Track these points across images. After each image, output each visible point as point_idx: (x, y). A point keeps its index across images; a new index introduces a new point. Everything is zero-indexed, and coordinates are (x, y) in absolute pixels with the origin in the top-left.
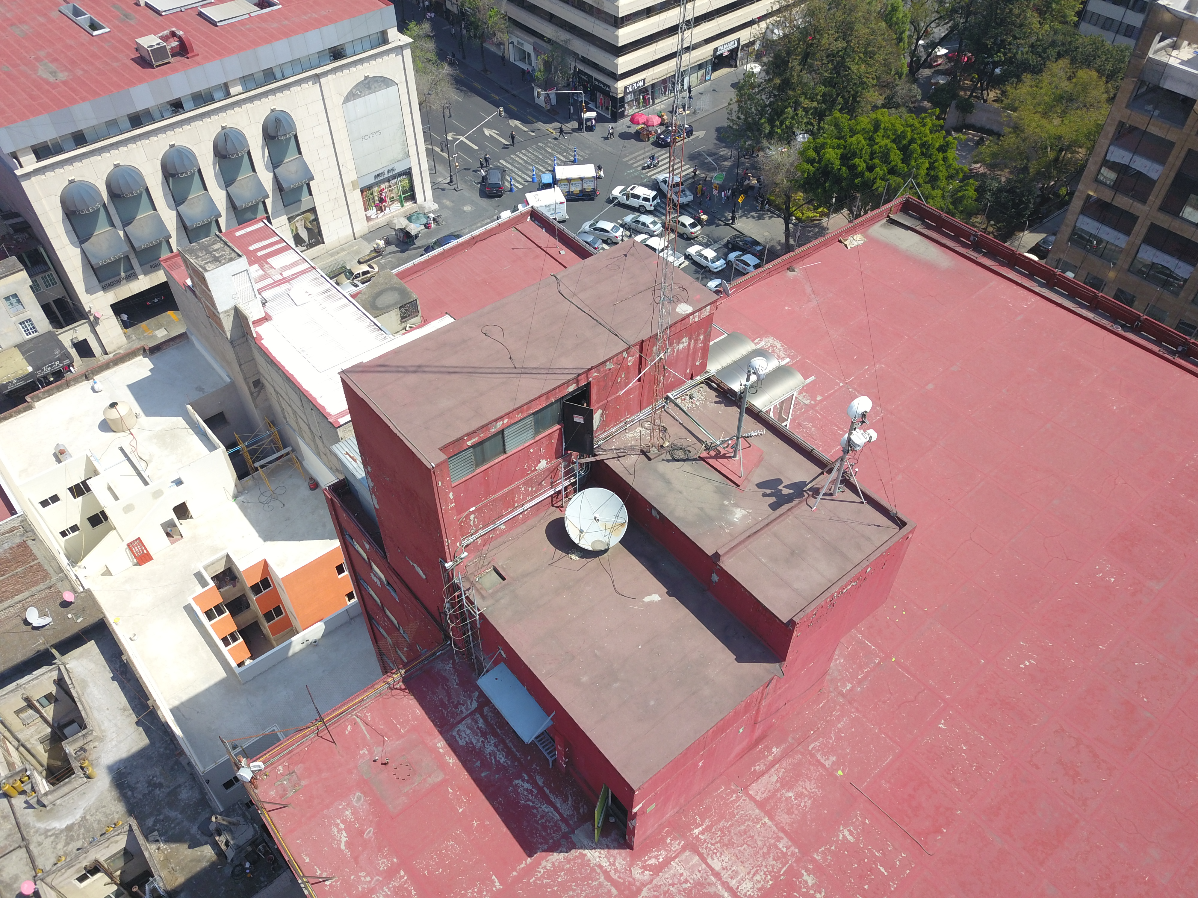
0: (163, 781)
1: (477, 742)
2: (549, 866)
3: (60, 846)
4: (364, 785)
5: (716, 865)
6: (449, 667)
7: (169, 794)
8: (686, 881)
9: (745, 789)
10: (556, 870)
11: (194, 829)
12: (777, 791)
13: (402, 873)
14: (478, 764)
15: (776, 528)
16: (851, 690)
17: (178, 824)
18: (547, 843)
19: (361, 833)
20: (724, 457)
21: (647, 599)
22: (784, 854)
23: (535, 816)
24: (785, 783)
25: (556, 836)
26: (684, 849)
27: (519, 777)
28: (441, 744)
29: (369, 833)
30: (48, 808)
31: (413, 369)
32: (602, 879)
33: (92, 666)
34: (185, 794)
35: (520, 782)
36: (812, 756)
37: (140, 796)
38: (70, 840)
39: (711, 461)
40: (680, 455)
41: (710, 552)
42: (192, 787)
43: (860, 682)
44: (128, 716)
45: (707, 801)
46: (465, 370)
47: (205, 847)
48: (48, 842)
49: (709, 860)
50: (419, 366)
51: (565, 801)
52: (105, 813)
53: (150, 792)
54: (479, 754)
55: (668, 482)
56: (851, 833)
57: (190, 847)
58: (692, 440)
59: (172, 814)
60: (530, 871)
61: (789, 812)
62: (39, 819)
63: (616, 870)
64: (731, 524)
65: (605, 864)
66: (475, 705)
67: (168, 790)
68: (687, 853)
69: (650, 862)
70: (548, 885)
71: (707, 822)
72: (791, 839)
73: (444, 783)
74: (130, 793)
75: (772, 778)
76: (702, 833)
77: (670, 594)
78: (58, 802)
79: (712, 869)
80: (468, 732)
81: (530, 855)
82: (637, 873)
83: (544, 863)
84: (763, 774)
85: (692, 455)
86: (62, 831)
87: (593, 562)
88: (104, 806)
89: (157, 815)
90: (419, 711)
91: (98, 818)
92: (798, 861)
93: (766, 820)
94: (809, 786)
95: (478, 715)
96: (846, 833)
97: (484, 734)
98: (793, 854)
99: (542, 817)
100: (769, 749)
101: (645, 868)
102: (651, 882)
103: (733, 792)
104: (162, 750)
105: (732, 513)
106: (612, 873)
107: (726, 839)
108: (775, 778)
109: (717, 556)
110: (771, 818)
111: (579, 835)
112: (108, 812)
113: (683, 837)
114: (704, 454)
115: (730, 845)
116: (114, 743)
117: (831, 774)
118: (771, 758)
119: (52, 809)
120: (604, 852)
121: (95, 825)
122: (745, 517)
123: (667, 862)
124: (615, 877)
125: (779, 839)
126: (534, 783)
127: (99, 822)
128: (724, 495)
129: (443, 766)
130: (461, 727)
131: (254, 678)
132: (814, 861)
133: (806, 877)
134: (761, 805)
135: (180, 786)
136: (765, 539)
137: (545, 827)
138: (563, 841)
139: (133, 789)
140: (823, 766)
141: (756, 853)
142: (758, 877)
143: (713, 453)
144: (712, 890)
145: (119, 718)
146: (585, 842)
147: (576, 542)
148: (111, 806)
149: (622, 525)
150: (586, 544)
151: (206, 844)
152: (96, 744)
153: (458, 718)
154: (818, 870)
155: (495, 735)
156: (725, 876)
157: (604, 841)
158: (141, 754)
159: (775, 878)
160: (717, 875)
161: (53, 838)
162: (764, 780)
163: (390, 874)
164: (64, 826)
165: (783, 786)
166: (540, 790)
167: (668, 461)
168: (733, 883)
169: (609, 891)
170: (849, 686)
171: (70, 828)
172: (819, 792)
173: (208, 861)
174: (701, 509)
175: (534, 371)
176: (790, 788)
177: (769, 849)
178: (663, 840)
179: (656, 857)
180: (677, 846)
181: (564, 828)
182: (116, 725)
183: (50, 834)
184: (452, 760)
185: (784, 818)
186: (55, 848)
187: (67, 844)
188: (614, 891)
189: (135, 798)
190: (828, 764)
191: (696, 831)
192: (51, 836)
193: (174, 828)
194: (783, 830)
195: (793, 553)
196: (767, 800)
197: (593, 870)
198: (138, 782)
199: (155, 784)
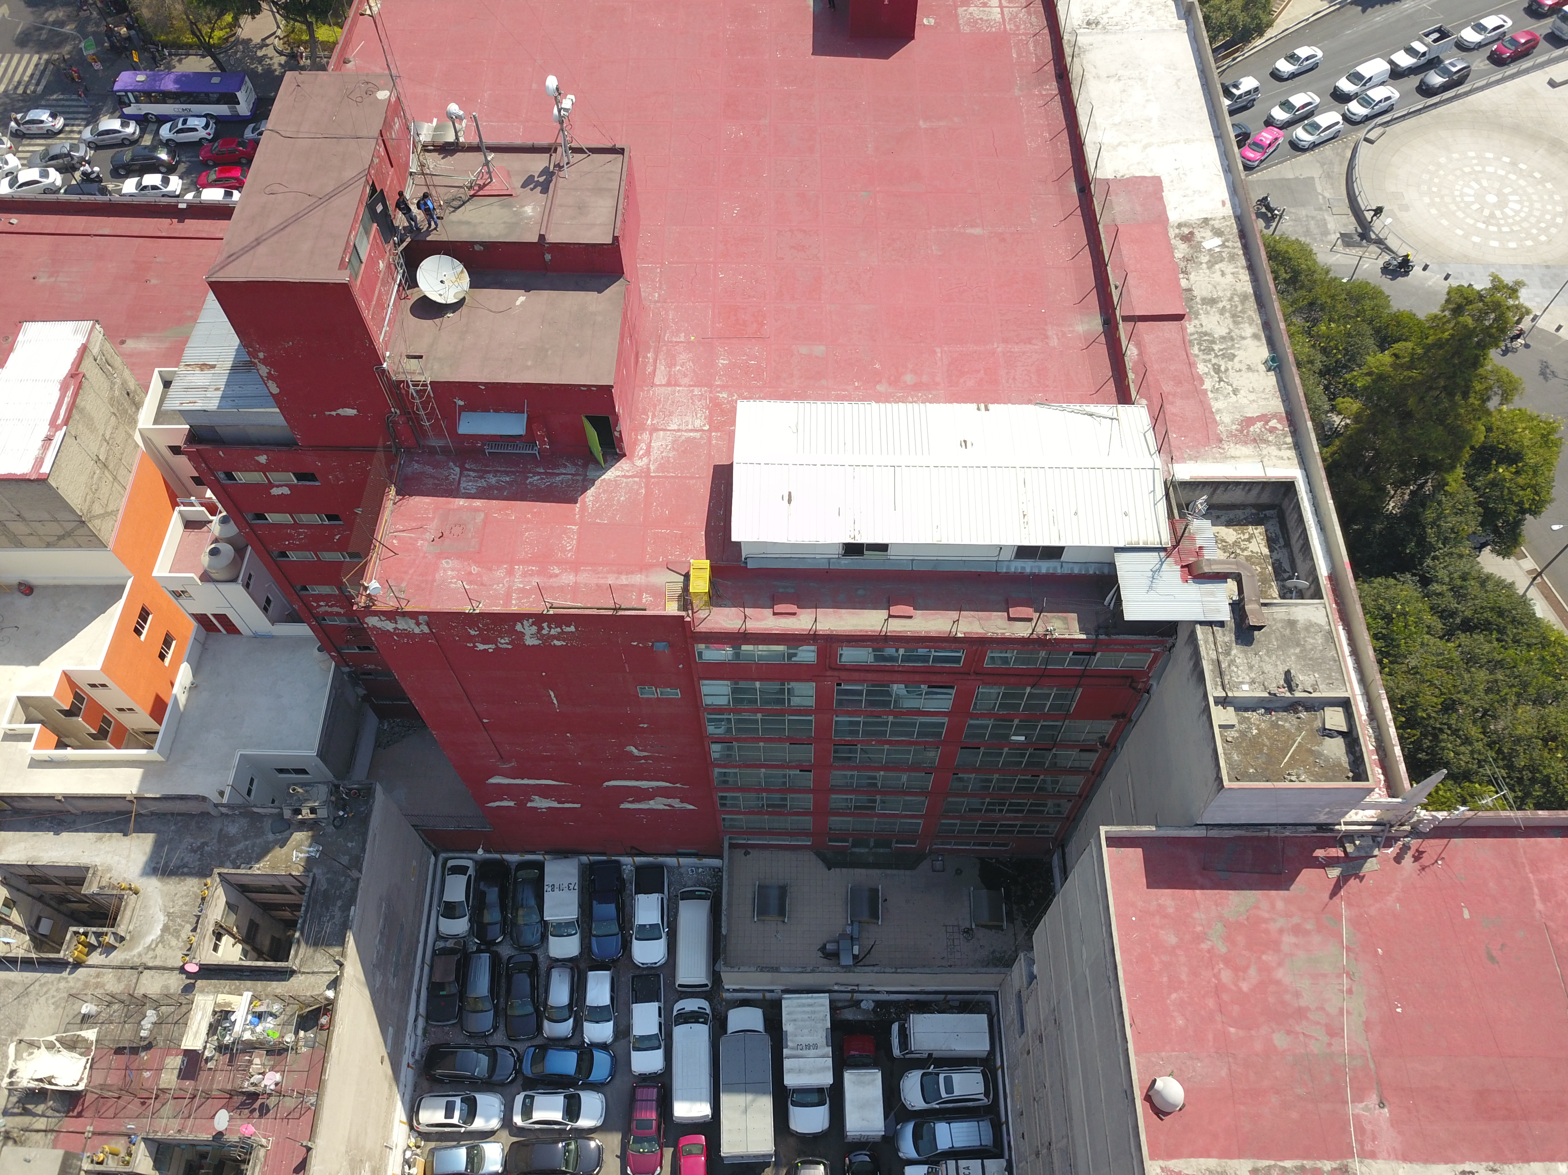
0: (203, 840)
1: (482, 483)
2: (591, 498)
3: (174, 942)
4: (441, 556)
5: (675, 427)
6: (416, 466)
7: (219, 842)
8: (667, 446)
9: (653, 385)
10: (597, 497)
11: (271, 837)
12: (670, 372)
13: (517, 567)
14: (496, 492)
15: (557, 201)
16: (659, 295)
17: (253, 846)
18: (578, 491)
19: (470, 573)
20: (485, 185)
21: (518, 303)
22: (702, 395)
23: (557, 486)
24: (671, 365)
25: (580, 484)
26: (651, 434)
27: (527, 478)
28: (461, 502)
29: (475, 569)
30: (128, 938)
31: (255, 243)
32: (625, 480)
33: (23, 845)
34: (233, 830)
35: (529, 480)
36: (671, 342)
37: (198, 863)
38: (177, 934)
39: (480, 193)
40: (456, 203)
41: (535, 239)
42: (233, 821)
43: (660, 288)
44: (109, 840)
45: (640, 406)
46: (290, 221)
47: (293, 836)
48: (160, 950)
49: (669, 428)
50: (257, 239)
51: (565, 466)
52: (182, 897)
53: (202, 855)
54: (490, 487)
55: (468, 223)
56: (724, 360)
57: (281, 847)
58: (453, 190)
59: (240, 846)
60: (584, 508)
61: (685, 376)
62: (130, 949)
63: (628, 471)
64: (530, 218)
65: (619, 473)
66: (458, 470)
67: (215, 840)
68: (655, 435)
69: (641, 453)
70: (600, 506)
71: (650, 414)
72: (698, 386)
73: (486, 515)
74: (185, 870)
75: (662, 368)
76: (653, 420)
77: (528, 290)
78: (131, 928)
79: (674, 430)
80: (470, 484)
81: (576, 503)
82: (639, 463)
83: (587, 500)
84: (654, 371)
85: (465, 198)
86: (162, 936)
87: (464, 310)
88: (176, 894)
89: (228, 858)
90: (427, 500)
91: (181, 903)
92: (711, 392)
93: (678, 388)
94: (683, 357)
95: (466, 473)
96: (722, 361)
97: (481, 477)
98: (706, 392)
99: (562, 483)
100: (646, 357)
101: (641, 458)
102: (650, 460)
103: (648, 391)
104: (173, 828)
105: (524, 212)
106: (627, 474)
107: (667, 413)
108: (663, 368)
109: (542, 237)
110: (679, 386)
111: (590, 474)
112: (184, 893)
113: (644, 430)
114: (472, 192)
115: (671, 414)
116: (124, 862)
117: (689, 342)
118: (651, 360)
119: (132, 938)
120: (613, 469)
121: (184, 908)
122: (534, 209)
123: (649, 447)
124: (630, 474)
125: (693, 391)
126: (539, 474)
127: (185, 904)
128: (510, 206)
129: (477, 510)
130: (463, 485)
131: (171, 750)
132: (718, 386)
133: (721, 395)
134: (668, 384)
135: (221, 830)
136: (557, 212)
137: (567, 486)
138: (586, 483)
139: (185, 866)
140: (682, 342)
141: (688, 406)
142: (699, 415)
143: (476, 188)
144: (683, 438)
145: (103, 847)
146: (598, 474)
147: (444, 302)
148: (180, 889)
149: (462, 272)
150: (452, 300)
151: (292, 834)
152: (109, 875)
153: (456, 483)
154: (724, 388)
155: (489, 472)
156: (683, 427)
157: (607, 465)
158: (158, 846)
159: (708, 408)
160: (679, 430)
161: (160, 945)
162: (658, 372)
163: (510, 572)
164: (159, 933)
165: (670, 367)
166: (546, 473)
167: (453, 211)
168: (690, 427)
169: (635, 482)
170: (656, 295)
171: (166, 929)
172: (691, 355)
173: (307, 840)
174: (505, 223)
175: (335, 192)
176: (675, 365)
177: (692, 399)
178: (637, 439)
179: (641, 449)
180: (646, 436)
181: (580, 478)
182: (108, 852)
183: (153, 946)
184: (478, 503)
185: (686, 381)
186: (171, 947)
187: (178, 937)
188: (637, 479)
189: (194, 868)
190: (682, 339)
191: (649, 422)
192: (157, 946)
193: (253, 851)
194: (690, 386)
195: (580, 208)
196: (669, 379)
197: (616, 481)
198: (182, 859)
199: (198, 847)
